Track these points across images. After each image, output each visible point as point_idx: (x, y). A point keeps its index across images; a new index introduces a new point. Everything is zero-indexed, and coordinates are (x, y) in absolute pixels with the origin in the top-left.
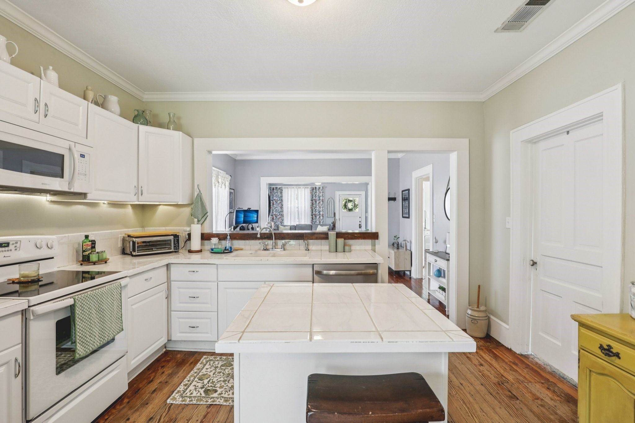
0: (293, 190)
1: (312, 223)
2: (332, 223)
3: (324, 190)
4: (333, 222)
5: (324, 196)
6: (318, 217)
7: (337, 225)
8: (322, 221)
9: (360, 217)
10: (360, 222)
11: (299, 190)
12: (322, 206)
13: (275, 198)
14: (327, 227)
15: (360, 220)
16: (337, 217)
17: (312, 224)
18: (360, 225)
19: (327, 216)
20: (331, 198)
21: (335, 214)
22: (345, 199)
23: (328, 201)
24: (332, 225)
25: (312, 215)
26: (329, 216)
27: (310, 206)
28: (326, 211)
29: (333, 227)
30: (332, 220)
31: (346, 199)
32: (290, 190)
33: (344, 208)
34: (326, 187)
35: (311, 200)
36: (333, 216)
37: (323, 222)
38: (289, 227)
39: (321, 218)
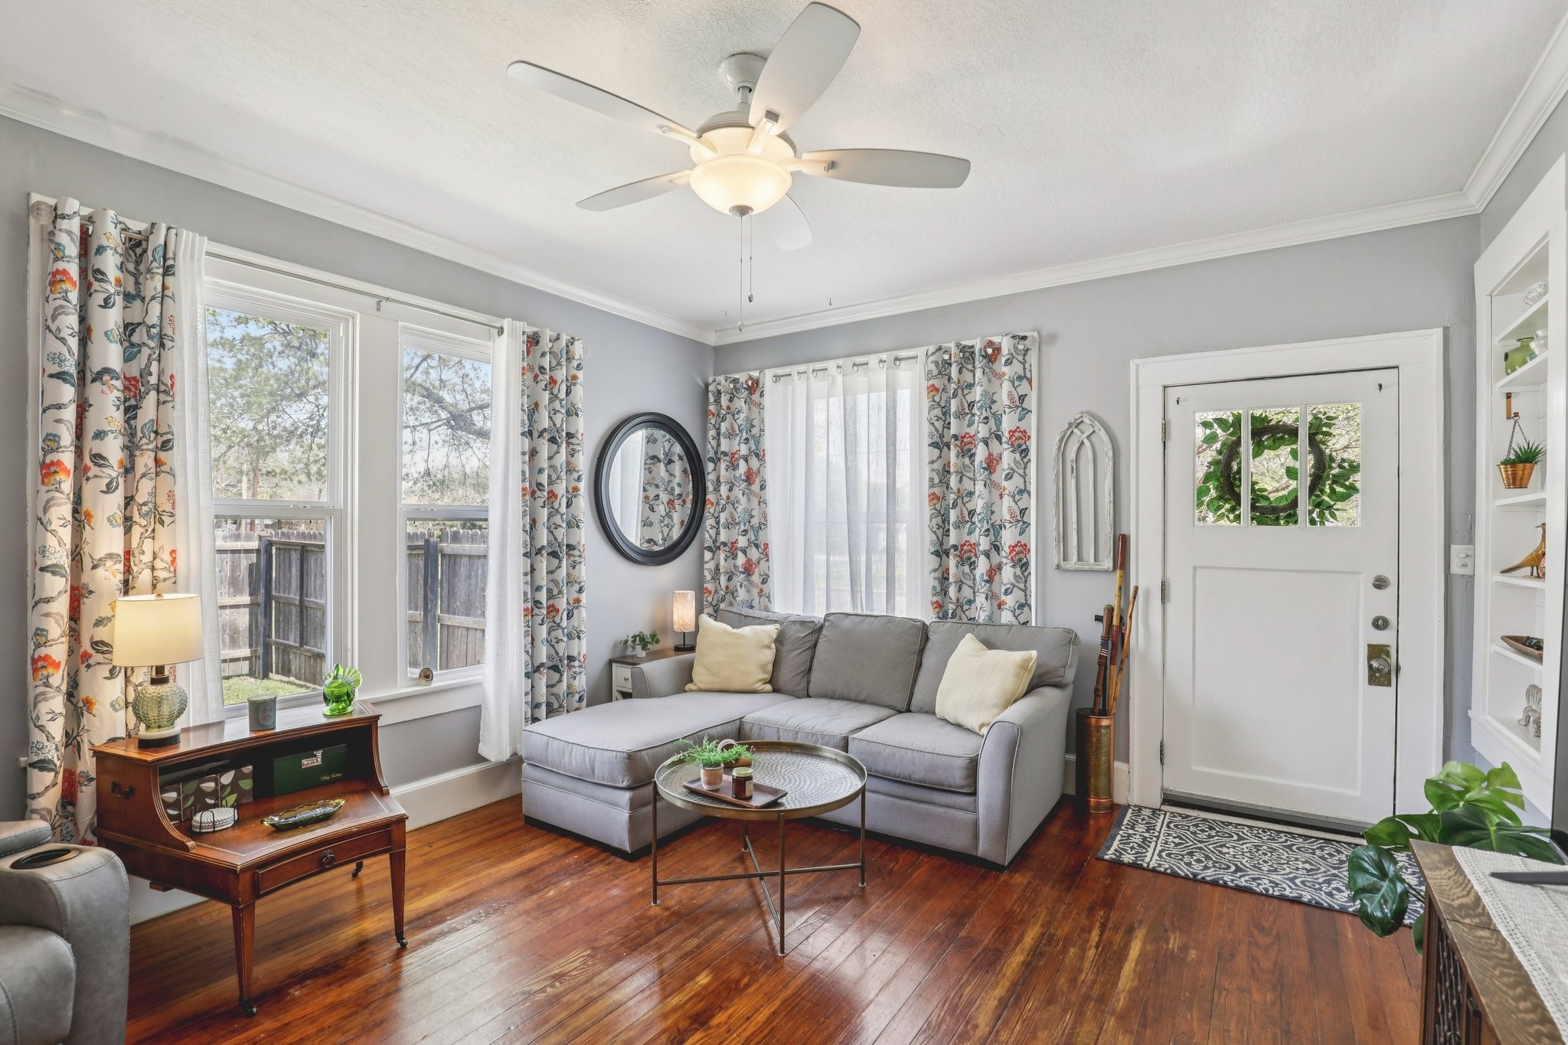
0: (818, 384)
1: (939, 606)
2: (1098, 619)
3: (1032, 358)
4: (1110, 610)
5: (1032, 403)
6: (982, 566)
7: (1137, 638)
8: (1010, 601)
9: (1380, 583)
10: (1380, 624)
11: (860, 379)
12: (1009, 486)
13: (725, 445)
14: (1018, 656)
15: (1383, 603)
16: (1144, 572)
17: (943, 616)
18: (1376, 652)
19: (1054, 557)
20: (1086, 420)
21: (1122, 546)
22: (1220, 422)
23: (1064, 440)
24: (1093, 634)
25: (941, 553)
26: (1073, 562)
27: (926, 484)
28: (1052, 523)
29: (1106, 653)
30: (1103, 593)
31: (1238, 420)
32: (799, 385)
33: (1213, 493)
34: (1053, 338)
35: (935, 445)
36: (1108, 563)
37: (1023, 605)
38: (772, 630)
39: (1008, 574)
